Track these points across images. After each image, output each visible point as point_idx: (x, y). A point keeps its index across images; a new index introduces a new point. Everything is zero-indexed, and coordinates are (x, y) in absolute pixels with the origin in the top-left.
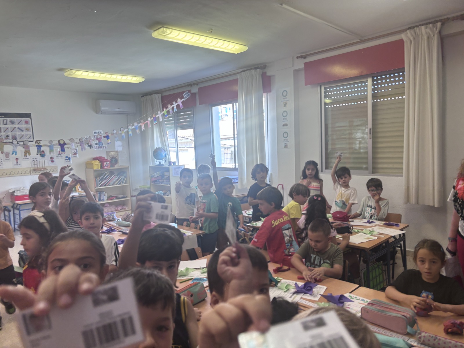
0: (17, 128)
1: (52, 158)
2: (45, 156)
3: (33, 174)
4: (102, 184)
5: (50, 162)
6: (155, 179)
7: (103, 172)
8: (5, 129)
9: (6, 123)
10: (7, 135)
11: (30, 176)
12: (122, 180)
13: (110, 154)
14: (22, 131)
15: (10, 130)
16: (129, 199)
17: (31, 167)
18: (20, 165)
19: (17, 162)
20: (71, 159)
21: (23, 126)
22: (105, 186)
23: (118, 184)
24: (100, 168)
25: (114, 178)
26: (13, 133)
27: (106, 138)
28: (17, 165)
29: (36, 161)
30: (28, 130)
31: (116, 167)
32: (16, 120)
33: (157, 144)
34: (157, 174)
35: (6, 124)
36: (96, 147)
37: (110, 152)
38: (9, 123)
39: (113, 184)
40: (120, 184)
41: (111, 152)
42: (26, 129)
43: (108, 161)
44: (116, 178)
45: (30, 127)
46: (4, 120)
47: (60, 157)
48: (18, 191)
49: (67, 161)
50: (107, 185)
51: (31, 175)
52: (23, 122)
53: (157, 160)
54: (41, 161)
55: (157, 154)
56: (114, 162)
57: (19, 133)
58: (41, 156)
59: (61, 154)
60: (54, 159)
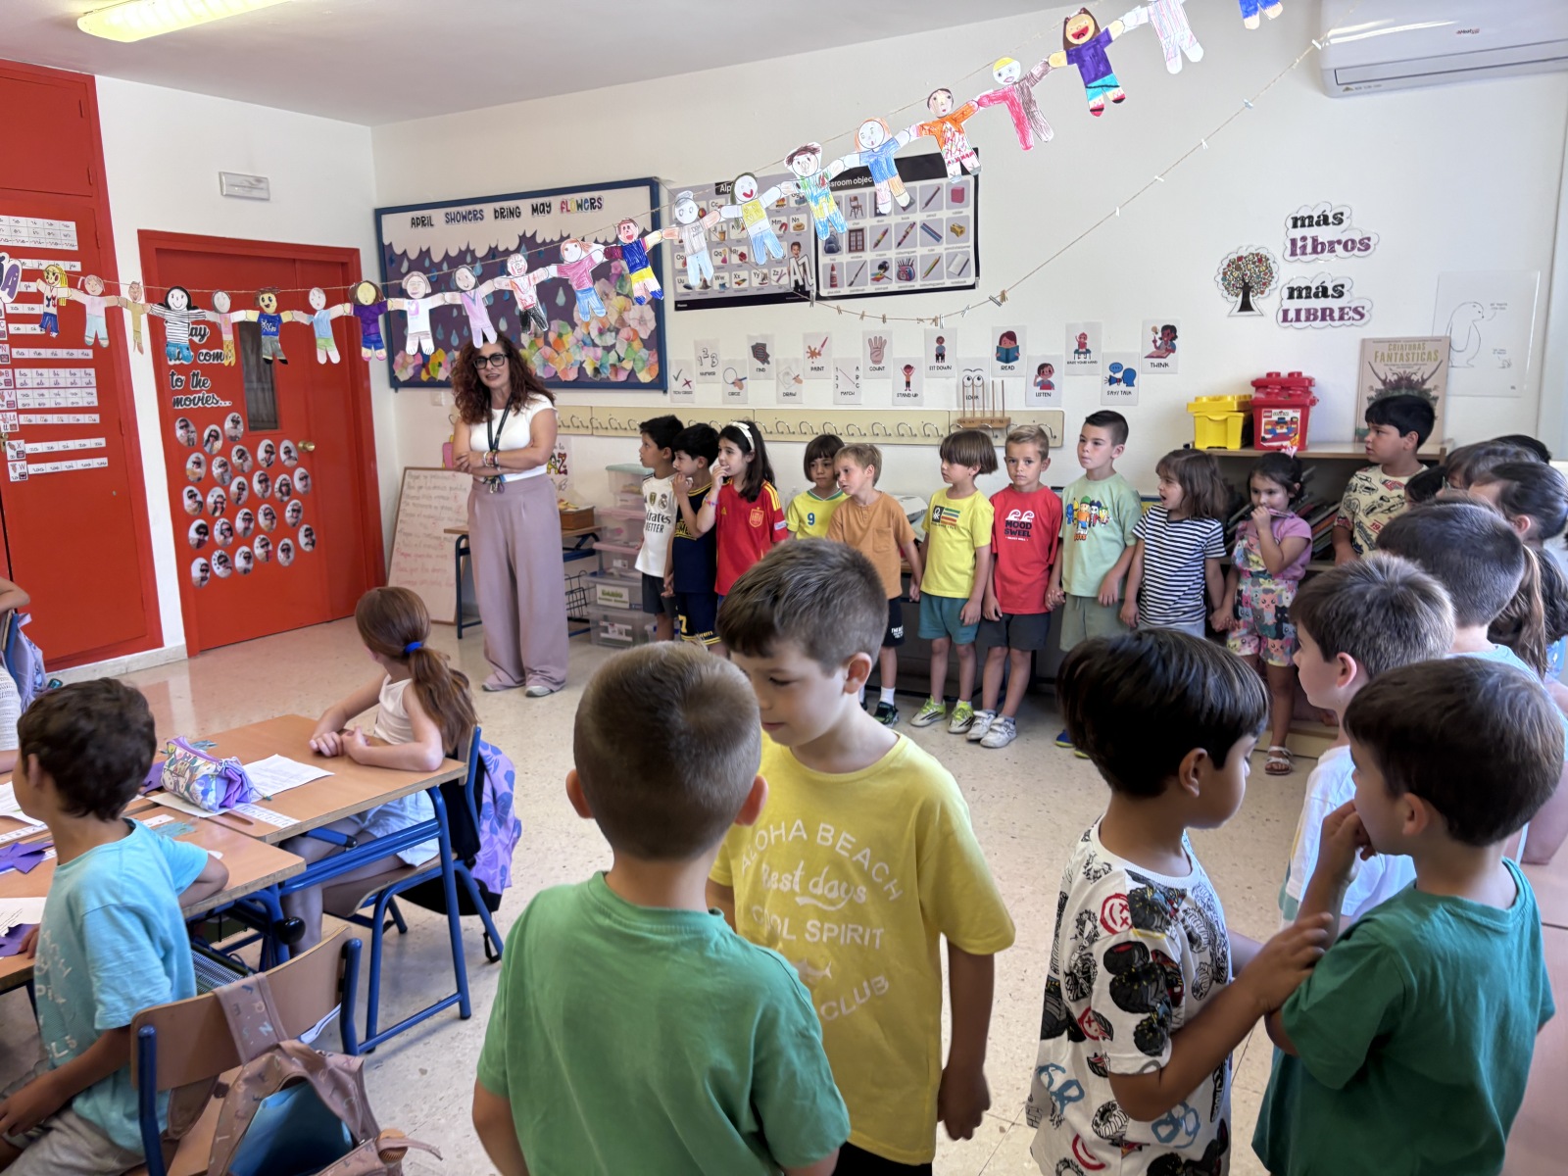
19: (908, 384)
28: (909, 395)
58: (999, 359)
59: (1088, 351)
60: (1054, 375)
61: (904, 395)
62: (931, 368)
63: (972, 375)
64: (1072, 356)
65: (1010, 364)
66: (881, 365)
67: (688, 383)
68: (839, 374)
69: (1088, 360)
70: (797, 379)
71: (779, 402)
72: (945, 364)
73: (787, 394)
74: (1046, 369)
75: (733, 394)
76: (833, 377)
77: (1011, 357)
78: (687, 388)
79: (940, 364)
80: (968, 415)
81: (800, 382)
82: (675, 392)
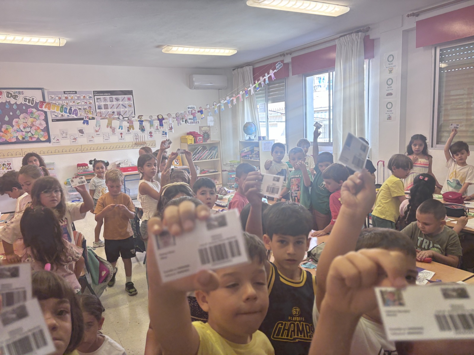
0: (121, 105)
1: (151, 133)
2: (145, 131)
3: (135, 147)
4: (195, 158)
5: (149, 136)
6: (245, 154)
7: (196, 147)
8: (112, 106)
9: (112, 100)
10: (113, 111)
11: (132, 150)
12: (214, 155)
13: (203, 129)
14: (126, 107)
15: (115, 106)
16: (220, 174)
17: (133, 141)
18: (124, 139)
20: (167, 134)
21: (127, 103)
22: (198, 160)
23: (210, 158)
24: (193, 143)
25: (206, 153)
26: (118, 110)
27: (200, 113)
29: (137, 135)
30: (130, 106)
31: (209, 142)
32: (120, 97)
33: (247, 119)
34: (246, 149)
35: (112, 102)
36: (190, 123)
37: (202, 127)
38: (114, 100)
39: (206, 159)
40: (211, 159)
41: (204, 127)
42: (129, 106)
43: (201, 136)
44: (208, 152)
45: (132, 104)
46: (110, 97)
47: (157, 132)
48: (123, 164)
49: (164, 135)
50: (200, 159)
51: (133, 148)
52: (126, 99)
53: (247, 135)
54: (141, 135)
55: (247, 128)
56: (206, 137)
57: (123, 110)
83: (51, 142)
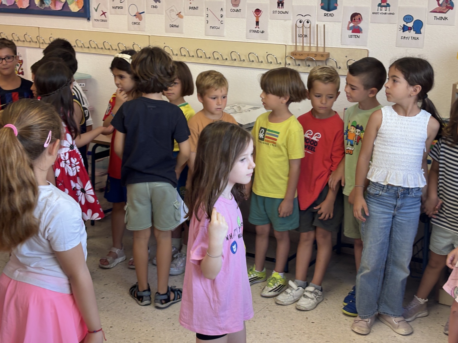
1: (355, 17)
5: (350, 32)
19: (257, 23)
28: (257, 32)
29: (306, 24)
58: (323, 8)
59: (388, 5)
60: (362, 22)
61: (254, 31)
62: (274, 12)
63: (304, 19)
64: (376, 9)
65: (331, 12)
66: (238, 8)
67: (104, 13)
68: (209, 13)
69: (387, 12)
70: (179, 14)
71: (167, 31)
72: (283, 10)
73: (172, 26)
74: (357, 17)
75: (135, 23)
76: (205, 15)
77: (331, 7)
78: (103, 17)
79: (280, 10)
80: (299, 49)
81: (181, 17)
82: (95, 20)
83: (91, 18)
